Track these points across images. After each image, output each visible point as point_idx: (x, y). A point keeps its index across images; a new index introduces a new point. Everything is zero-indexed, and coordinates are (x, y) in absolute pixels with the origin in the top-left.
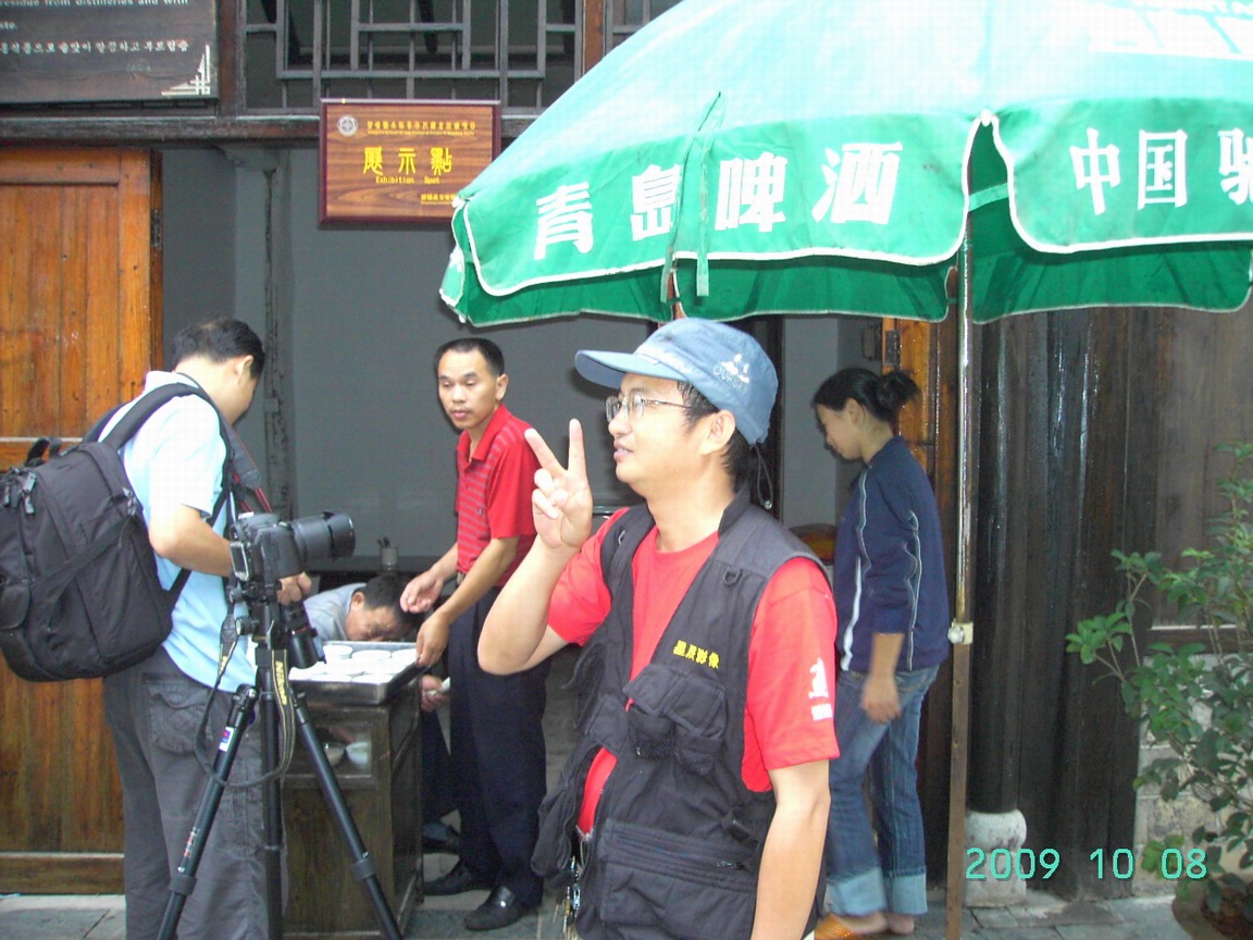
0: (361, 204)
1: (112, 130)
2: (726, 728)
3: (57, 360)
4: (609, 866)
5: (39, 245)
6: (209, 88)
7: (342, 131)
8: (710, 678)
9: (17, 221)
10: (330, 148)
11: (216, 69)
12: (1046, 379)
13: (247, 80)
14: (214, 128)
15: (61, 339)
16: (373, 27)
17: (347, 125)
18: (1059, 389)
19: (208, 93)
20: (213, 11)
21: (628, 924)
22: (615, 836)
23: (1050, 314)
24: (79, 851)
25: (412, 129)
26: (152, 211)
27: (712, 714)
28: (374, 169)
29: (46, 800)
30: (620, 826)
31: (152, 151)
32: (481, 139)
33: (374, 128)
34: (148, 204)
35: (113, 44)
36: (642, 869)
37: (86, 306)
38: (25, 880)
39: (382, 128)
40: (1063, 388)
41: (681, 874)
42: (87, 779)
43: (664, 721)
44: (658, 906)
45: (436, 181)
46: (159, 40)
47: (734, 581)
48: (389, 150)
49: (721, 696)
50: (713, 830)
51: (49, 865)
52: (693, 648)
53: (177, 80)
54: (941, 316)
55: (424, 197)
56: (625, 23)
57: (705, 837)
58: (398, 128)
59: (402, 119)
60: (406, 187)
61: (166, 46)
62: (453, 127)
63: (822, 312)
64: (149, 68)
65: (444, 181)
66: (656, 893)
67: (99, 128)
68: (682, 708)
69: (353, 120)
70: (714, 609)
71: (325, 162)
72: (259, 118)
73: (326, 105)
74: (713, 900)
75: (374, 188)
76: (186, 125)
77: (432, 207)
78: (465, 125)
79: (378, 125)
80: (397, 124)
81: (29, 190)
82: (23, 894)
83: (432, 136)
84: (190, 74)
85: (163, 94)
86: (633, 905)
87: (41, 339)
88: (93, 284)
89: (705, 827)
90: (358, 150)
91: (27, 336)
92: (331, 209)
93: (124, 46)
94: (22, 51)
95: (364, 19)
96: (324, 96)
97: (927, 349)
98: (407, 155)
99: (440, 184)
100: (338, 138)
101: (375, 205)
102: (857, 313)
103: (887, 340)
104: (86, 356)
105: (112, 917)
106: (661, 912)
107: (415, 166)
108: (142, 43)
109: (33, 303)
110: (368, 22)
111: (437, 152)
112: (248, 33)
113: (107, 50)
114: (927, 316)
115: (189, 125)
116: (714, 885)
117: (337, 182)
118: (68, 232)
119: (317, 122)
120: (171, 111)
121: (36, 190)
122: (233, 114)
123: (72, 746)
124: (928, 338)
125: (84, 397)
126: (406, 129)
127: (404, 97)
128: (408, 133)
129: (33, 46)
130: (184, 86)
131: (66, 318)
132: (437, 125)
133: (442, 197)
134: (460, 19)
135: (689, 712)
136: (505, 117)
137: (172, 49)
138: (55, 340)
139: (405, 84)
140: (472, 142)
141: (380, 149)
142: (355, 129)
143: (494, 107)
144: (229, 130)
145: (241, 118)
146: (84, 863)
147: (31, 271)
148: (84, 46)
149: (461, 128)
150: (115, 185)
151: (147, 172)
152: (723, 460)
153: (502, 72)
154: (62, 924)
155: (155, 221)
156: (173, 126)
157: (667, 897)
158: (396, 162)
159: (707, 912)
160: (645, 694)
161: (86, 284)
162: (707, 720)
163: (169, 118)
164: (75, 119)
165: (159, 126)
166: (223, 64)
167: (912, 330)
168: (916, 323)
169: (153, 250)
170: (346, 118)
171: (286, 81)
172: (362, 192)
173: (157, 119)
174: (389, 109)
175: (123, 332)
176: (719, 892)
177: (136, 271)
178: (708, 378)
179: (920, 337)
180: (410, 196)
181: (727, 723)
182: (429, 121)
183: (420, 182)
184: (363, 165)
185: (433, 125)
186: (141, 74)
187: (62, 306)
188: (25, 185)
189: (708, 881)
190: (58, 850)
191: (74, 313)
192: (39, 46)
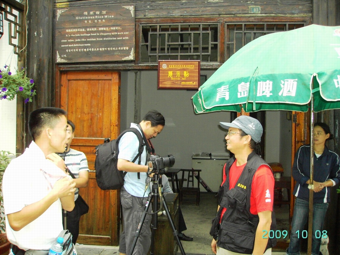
0: (168, 84)
1: (111, 67)
2: (246, 202)
3: (96, 120)
4: (223, 230)
5: (93, 93)
6: (133, 58)
7: (163, 67)
8: (244, 191)
9: (89, 88)
10: (160, 71)
11: (135, 54)
12: (333, 126)
13: (141, 56)
14: (133, 67)
15: (97, 115)
16: (170, 43)
17: (164, 66)
18: (337, 129)
19: (133, 59)
20: (134, 40)
21: (227, 243)
22: (224, 224)
23: (335, 110)
24: (97, 235)
25: (180, 67)
26: (119, 86)
27: (244, 199)
28: (170, 76)
29: (90, 223)
30: (225, 222)
31: (119, 72)
32: (196, 69)
33: (171, 67)
34: (118, 84)
35: (111, 48)
36: (229, 231)
37: (103, 108)
38: (84, 241)
39: (172, 67)
40: (338, 128)
41: (237, 232)
42: (100, 218)
43: (234, 200)
44: (233, 239)
45: (185, 79)
46: (122, 47)
47: (250, 171)
48: (174, 72)
49: (246, 195)
50: (244, 223)
51: (90, 238)
52: (241, 185)
53: (125, 56)
54: (306, 111)
55: (182, 83)
56: (229, 41)
57: (243, 225)
58: (176, 67)
59: (177, 65)
60: (178, 81)
61: (123, 48)
62: (189, 66)
63: (277, 110)
64: (119, 54)
65: (187, 79)
66: (232, 236)
67: (107, 67)
68: (238, 197)
69: (166, 65)
70: (246, 177)
71: (159, 74)
72: (144, 64)
73: (160, 61)
74: (245, 238)
75: (170, 81)
76: (127, 66)
77: (184, 85)
78: (192, 66)
79: (171, 66)
80: (176, 66)
81: (91, 81)
82: (84, 244)
83: (184, 68)
84: (128, 55)
85: (123, 59)
86: (228, 238)
87: (93, 115)
88: (105, 102)
89: (243, 223)
90: (167, 72)
91: (90, 114)
92: (161, 86)
93: (114, 49)
94: (91, 50)
95: (168, 42)
96: (159, 60)
97: (303, 118)
98: (178, 73)
99: (186, 80)
100: (163, 69)
101: (171, 85)
102: (286, 110)
103: (293, 117)
104: (103, 119)
105: (105, 251)
106: (233, 240)
107: (180, 76)
108: (118, 48)
109: (91, 107)
110: (169, 42)
111: (185, 72)
112: (142, 45)
113: (110, 50)
114: (303, 111)
115: (128, 66)
116: (244, 235)
117: (162, 79)
118: (100, 91)
119: (157, 66)
120: (124, 63)
121: (93, 81)
122: (138, 64)
123: (97, 210)
124: (304, 116)
125: (102, 128)
126: (178, 67)
127: (178, 60)
128: (179, 68)
129: (94, 49)
130: (127, 57)
131: (99, 110)
132: (185, 66)
133: (186, 83)
134: (191, 41)
135: (239, 198)
136: (201, 64)
137: (125, 49)
138: (96, 115)
139: (178, 56)
140: (193, 70)
141: (172, 72)
142: (166, 67)
143: (199, 62)
144: (137, 68)
145: (140, 65)
146: (98, 238)
147: (91, 99)
148: (105, 49)
149: (191, 66)
150: (111, 80)
151: (118, 77)
152: (249, 145)
153: (201, 53)
154: (94, 251)
155: (119, 88)
156: (124, 66)
157: (235, 237)
158: (176, 75)
159: (243, 241)
160: (231, 194)
161: (103, 103)
162: (243, 200)
163: (124, 65)
164: (103, 65)
165: (121, 67)
166: (136, 52)
167: (299, 114)
168: (301, 112)
169: (119, 95)
170: (164, 64)
171: (150, 56)
172: (168, 82)
173: (121, 65)
174: (174, 62)
175: (111, 114)
176: (246, 237)
177: (115, 100)
178: (245, 128)
179: (301, 115)
180: (179, 82)
181: (247, 201)
182: (183, 65)
183: (181, 79)
184: (168, 75)
185: (184, 66)
186: (118, 55)
187: (98, 107)
188: (90, 80)
189: (243, 234)
190: (92, 234)
191: (100, 109)
192: (95, 49)
